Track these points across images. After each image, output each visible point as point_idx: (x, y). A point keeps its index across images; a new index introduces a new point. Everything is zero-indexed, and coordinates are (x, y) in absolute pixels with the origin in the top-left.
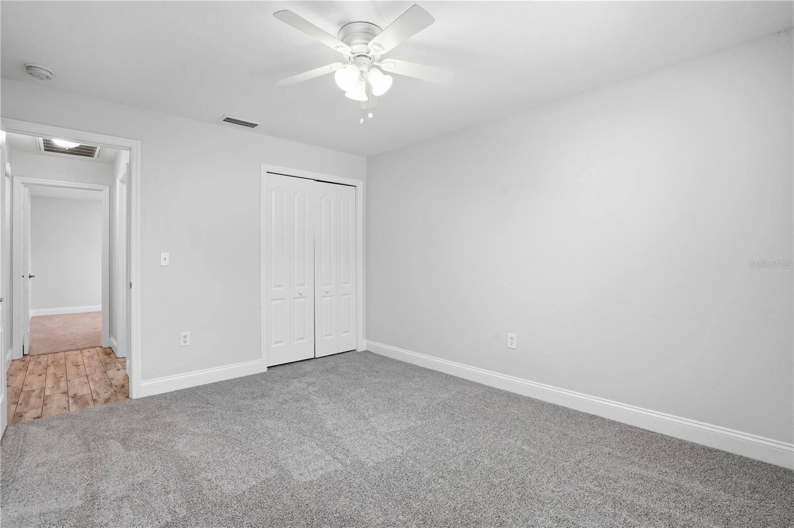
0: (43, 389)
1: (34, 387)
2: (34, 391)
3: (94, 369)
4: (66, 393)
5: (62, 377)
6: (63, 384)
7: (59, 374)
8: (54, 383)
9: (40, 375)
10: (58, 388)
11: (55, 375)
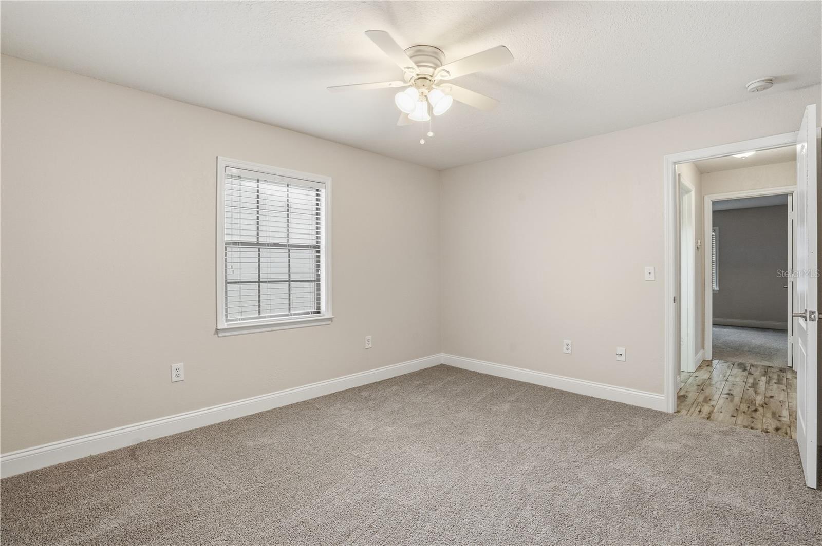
0: (768, 382)
1: (775, 386)
2: (775, 383)
3: (716, 384)
4: (750, 373)
5: (749, 387)
6: (751, 380)
7: (751, 391)
8: (758, 384)
9: (772, 397)
10: (755, 379)
11: (756, 392)
